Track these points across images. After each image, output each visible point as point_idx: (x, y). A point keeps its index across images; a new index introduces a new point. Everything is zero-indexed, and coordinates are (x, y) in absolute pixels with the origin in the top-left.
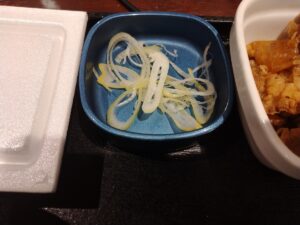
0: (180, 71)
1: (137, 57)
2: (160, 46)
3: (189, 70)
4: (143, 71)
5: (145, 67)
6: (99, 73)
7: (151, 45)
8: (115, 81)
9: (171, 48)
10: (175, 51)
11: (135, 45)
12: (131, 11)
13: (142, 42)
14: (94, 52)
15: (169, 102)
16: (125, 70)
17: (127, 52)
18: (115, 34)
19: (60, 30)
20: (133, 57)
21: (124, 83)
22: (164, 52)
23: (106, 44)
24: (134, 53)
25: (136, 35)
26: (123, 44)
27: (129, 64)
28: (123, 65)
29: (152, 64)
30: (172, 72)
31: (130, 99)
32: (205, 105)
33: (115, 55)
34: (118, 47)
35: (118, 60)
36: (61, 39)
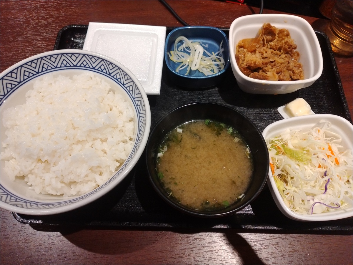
0: (209, 54)
1: (188, 48)
2: (199, 42)
3: (213, 53)
4: (191, 55)
5: (192, 52)
6: (171, 55)
7: (194, 42)
8: (178, 59)
9: (205, 44)
10: (207, 45)
11: (188, 42)
12: (185, 26)
13: (191, 41)
14: (170, 46)
15: (203, 67)
16: (183, 54)
17: (184, 46)
18: (178, 37)
19: (155, 35)
20: (187, 48)
21: (183, 59)
22: (201, 45)
23: (174, 42)
24: (187, 46)
25: (188, 37)
26: (181, 42)
27: (184, 51)
28: (182, 52)
29: (195, 50)
30: (205, 54)
31: (185, 67)
32: (220, 68)
33: (178, 47)
34: (179, 44)
35: (179, 50)
36: (155, 40)
